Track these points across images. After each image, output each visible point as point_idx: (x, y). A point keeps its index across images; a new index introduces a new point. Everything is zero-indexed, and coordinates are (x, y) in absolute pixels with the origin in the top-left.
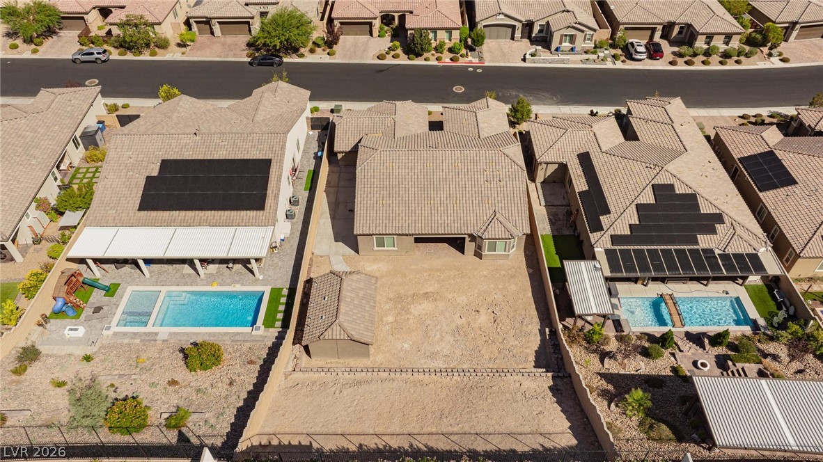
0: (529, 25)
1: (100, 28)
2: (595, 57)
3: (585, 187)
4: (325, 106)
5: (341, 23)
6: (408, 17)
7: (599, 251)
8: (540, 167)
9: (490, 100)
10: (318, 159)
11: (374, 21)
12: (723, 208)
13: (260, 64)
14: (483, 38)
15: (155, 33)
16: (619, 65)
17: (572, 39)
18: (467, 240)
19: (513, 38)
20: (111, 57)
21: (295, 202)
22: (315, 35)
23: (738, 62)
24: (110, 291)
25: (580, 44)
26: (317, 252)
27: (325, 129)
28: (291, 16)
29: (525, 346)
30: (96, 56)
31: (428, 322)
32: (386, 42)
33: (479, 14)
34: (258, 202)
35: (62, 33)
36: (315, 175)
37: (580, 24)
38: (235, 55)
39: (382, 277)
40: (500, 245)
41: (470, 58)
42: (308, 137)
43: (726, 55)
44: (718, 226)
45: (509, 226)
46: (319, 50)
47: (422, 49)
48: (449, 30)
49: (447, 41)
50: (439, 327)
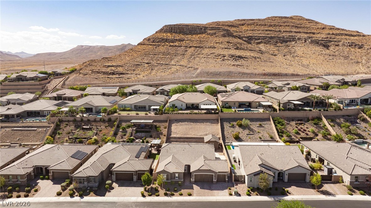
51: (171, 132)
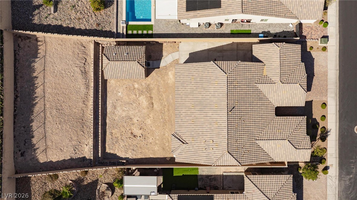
26: (181, 45)
29: (119, 150)
31: (134, 105)
39: (164, 81)
50: (131, 109)
51: (72, 159)
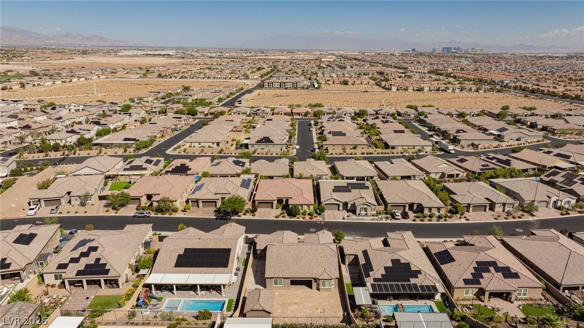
0: (346, 204)
1: (145, 204)
2: (377, 218)
3: (364, 262)
4: (250, 236)
5: (259, 203)
6: (290, 200)
7: (368, 284)
8: (346, 257)
9: (325, 231)
10: (248, 254)
11: (274, 202)
12: (421, 268)
13: (221, 219)
14: (324, 209)
15: (173, 205)
16: (389, 221)
17: (366, 210)
18: (313, 281)
19: (339, 210)
20: (151, 216)
21: (238, 269)
22: (246, 207)
23: (445, 220)
24: (159, 299)
25: (369, 212)
26: (248, 288)
27: (251, 243)
28: (236, 199)
30: (145, 214)
32: (279, 211)
33: (322, 199)
34: (225, 265)
35: (128, 205)
36: (247, 261)
37: (368, 203)
38: (209, 216)
40: (327, 283)
41: (318, 218)
42: (243, 247)
43: (439, 217)
44: (419, 275)
45: (331, 275)
46: (248, 214)
47: (296, 213)
48: (308, 205)
49: (307, 210)
